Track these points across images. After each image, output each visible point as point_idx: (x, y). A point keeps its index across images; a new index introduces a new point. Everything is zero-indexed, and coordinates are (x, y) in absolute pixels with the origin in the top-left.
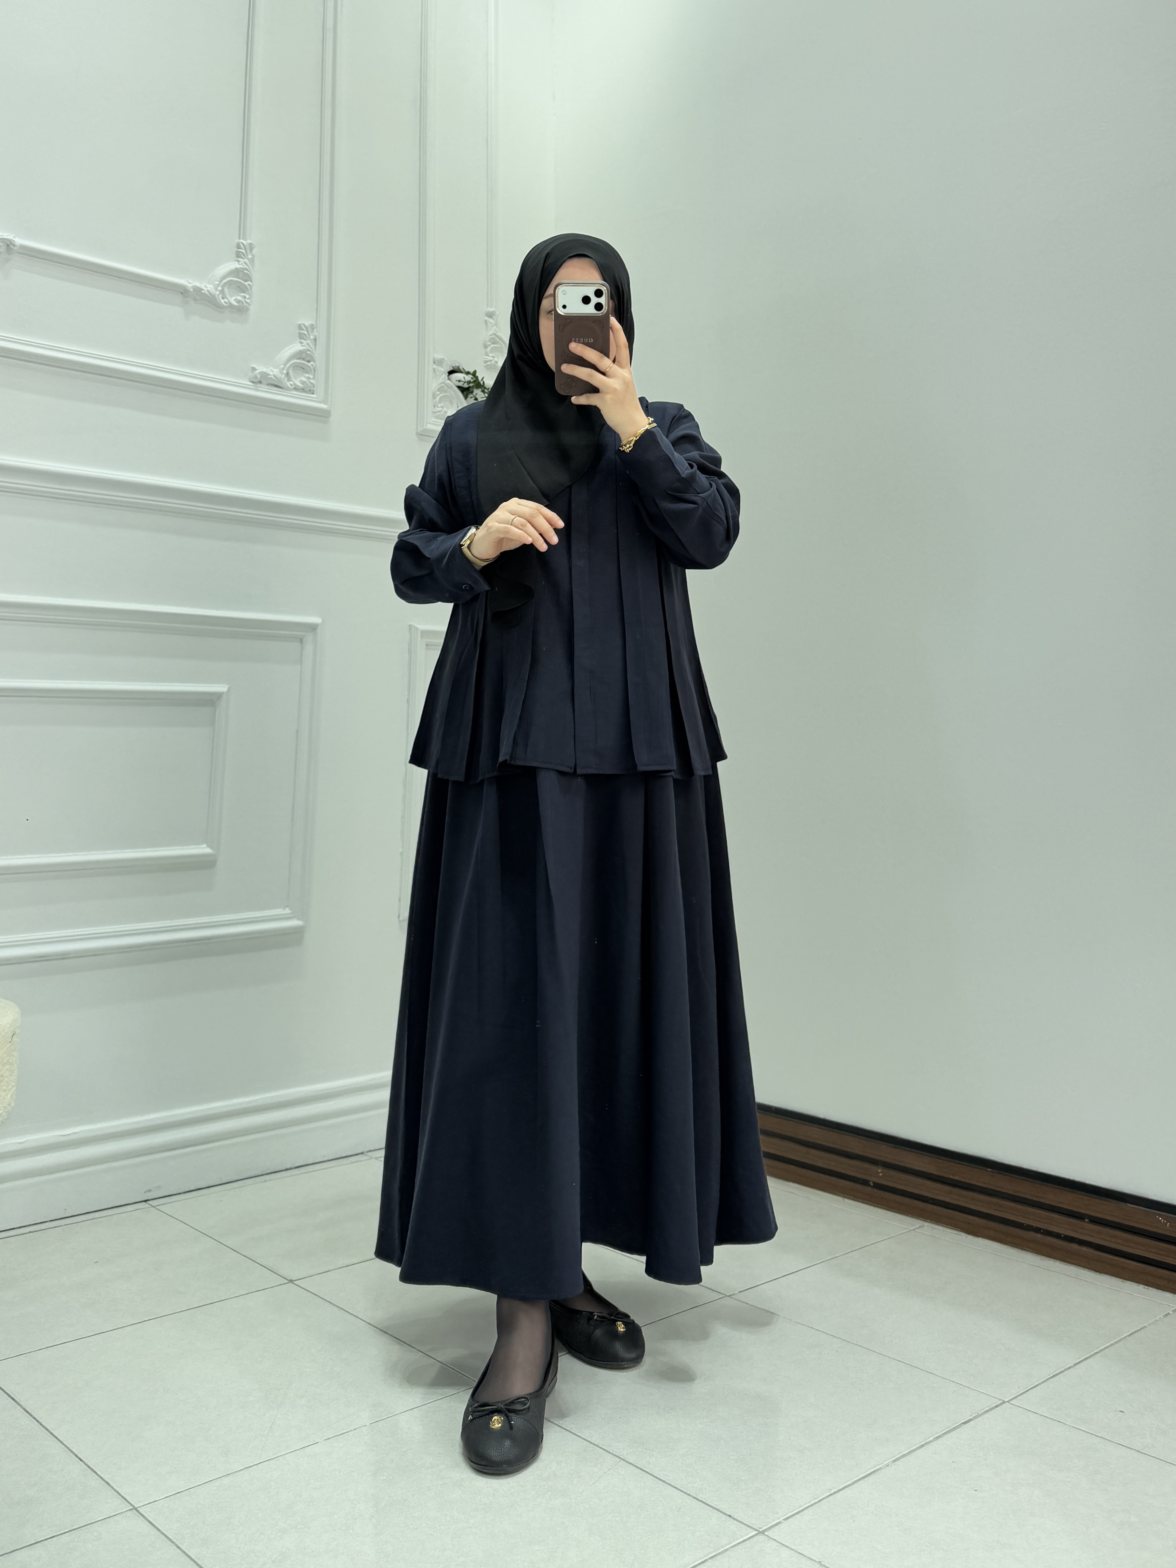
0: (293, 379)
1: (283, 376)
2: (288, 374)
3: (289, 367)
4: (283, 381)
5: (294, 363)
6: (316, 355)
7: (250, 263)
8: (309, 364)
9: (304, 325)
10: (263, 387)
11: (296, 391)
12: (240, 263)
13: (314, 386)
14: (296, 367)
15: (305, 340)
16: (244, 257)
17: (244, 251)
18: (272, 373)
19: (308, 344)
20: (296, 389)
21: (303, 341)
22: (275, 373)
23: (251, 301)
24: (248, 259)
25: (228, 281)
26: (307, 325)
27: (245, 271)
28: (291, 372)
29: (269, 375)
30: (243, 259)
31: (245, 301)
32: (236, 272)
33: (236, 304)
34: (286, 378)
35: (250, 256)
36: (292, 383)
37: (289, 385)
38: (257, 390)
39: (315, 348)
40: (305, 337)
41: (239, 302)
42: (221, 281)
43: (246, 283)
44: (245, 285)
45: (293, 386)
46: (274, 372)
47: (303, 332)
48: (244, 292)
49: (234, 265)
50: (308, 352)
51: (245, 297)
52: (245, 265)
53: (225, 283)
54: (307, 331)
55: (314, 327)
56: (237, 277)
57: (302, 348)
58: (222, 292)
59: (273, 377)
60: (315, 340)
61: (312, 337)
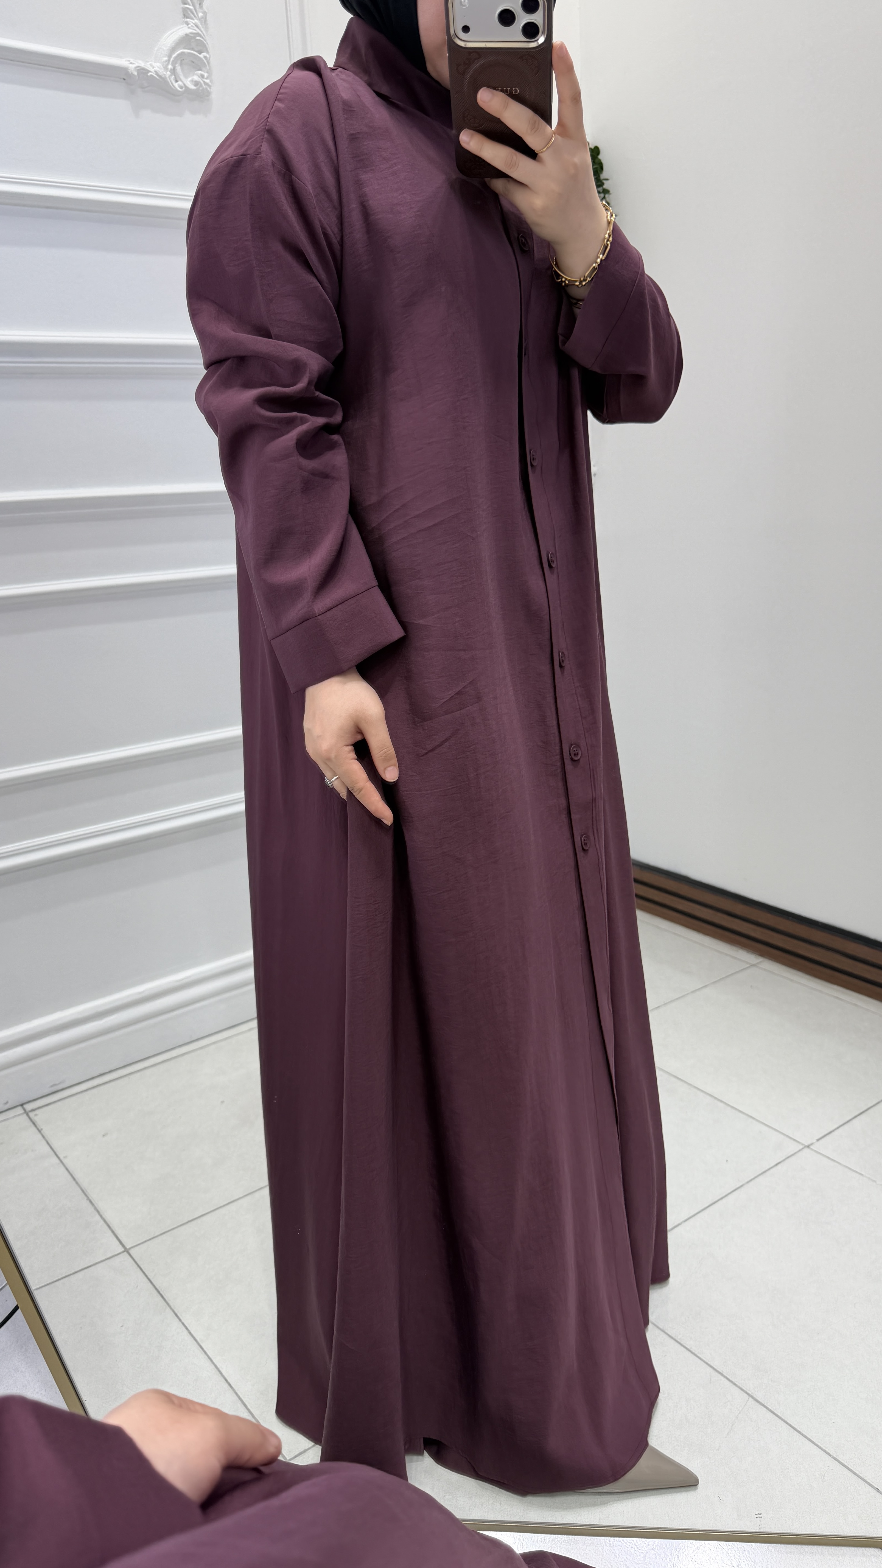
12: (190, 26)
17: (192, 7)
23: (211, 81)
25: (178, 55)
27: (198, 38)
30: (193, 19)
33: (192, 87)
41: (196, 83)
43: (201, 56)
48: (201, 70)
49: (183, 30)
51: (202, 76)
52: (196, 28)
53: (176, 57)
56: (189, 47)
58: (173, 71)
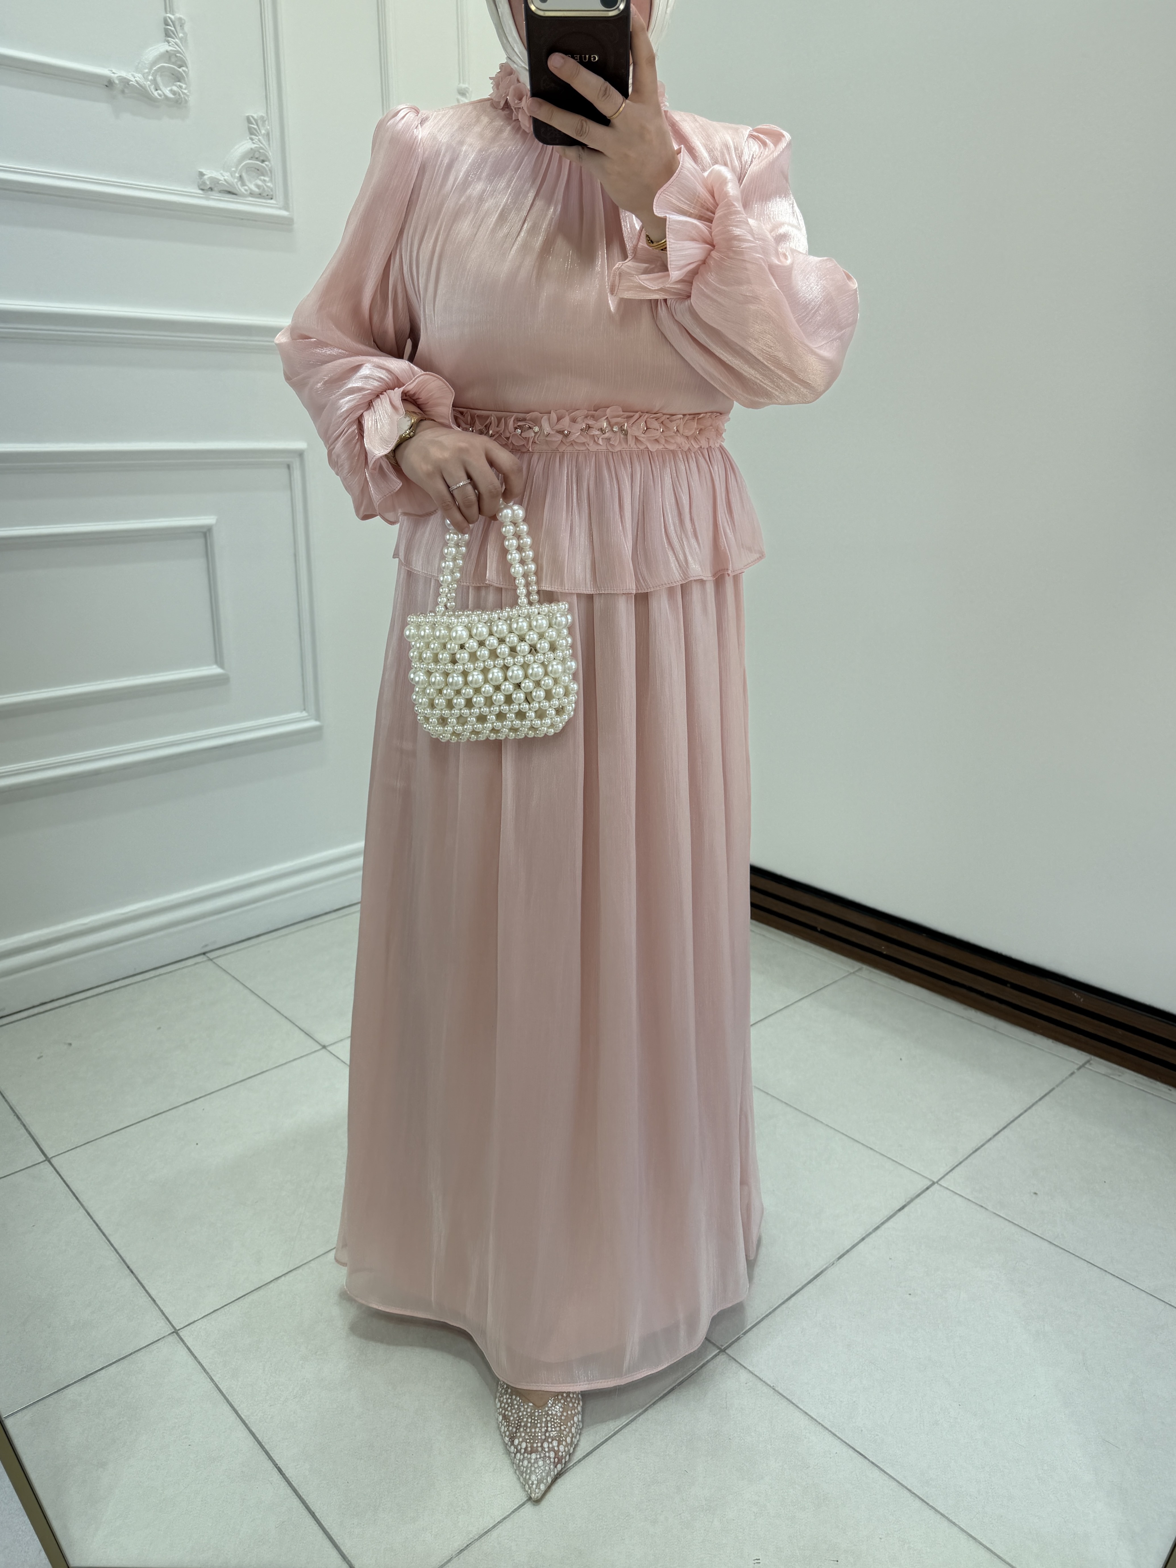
0: (248, 183)
1: (236, 180)
2: (241, 177)
3: (241, 169)
4: (236, 186)
5: (246, 164)
6: (270, 154)
7: (181, 42)
8: (263, 165)
9: (252, 117)
10: (215, 195)
11: (252, 197)
12: (170, 44)
13: (272, 190)
14: (248, 168)
15: (257, 136)
16: (173, 36)
17: (173, 29)
18: (222, 178)
19: (259, 140)
20: (252, 194)
21: (253, 137)
22: (226, 178)
23: (189, 91)
24: (180, 39)
25: (159, 68)
26: (255, 116)
27: (178, 55)
28: (244, 175)
29: (221, 180)
30: (174, 38)
31: (182, 92)
32: (168, 56)
33: (171, 96)
34: (239, 183)
35: (181, 35)
36: (246, 188)
37: (243, 190)
38: (207, 199)
39: (269, 144)
40: (255, 132)
41: (174, 93)
42: (151, 69)
43: (180, 70)
44: (179, 72)
45: (249, 192)
46: (224, 176)
47: (253, 126)
48: (179, 81)
49: (163, 47)
50: (261, 151)
51: (181, 87)
52: (176, 46)
53: (156, 70)
54: (257, 125)
55: (265, 119)
56: (169, 61)
57: (253, 146)
58: (154, 81)
59: (225, 183)
60: (268, 134)
61: (263, 132)
